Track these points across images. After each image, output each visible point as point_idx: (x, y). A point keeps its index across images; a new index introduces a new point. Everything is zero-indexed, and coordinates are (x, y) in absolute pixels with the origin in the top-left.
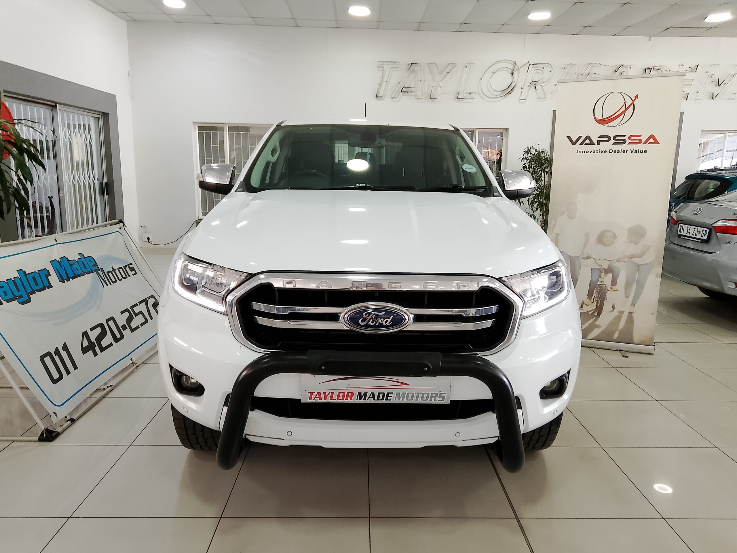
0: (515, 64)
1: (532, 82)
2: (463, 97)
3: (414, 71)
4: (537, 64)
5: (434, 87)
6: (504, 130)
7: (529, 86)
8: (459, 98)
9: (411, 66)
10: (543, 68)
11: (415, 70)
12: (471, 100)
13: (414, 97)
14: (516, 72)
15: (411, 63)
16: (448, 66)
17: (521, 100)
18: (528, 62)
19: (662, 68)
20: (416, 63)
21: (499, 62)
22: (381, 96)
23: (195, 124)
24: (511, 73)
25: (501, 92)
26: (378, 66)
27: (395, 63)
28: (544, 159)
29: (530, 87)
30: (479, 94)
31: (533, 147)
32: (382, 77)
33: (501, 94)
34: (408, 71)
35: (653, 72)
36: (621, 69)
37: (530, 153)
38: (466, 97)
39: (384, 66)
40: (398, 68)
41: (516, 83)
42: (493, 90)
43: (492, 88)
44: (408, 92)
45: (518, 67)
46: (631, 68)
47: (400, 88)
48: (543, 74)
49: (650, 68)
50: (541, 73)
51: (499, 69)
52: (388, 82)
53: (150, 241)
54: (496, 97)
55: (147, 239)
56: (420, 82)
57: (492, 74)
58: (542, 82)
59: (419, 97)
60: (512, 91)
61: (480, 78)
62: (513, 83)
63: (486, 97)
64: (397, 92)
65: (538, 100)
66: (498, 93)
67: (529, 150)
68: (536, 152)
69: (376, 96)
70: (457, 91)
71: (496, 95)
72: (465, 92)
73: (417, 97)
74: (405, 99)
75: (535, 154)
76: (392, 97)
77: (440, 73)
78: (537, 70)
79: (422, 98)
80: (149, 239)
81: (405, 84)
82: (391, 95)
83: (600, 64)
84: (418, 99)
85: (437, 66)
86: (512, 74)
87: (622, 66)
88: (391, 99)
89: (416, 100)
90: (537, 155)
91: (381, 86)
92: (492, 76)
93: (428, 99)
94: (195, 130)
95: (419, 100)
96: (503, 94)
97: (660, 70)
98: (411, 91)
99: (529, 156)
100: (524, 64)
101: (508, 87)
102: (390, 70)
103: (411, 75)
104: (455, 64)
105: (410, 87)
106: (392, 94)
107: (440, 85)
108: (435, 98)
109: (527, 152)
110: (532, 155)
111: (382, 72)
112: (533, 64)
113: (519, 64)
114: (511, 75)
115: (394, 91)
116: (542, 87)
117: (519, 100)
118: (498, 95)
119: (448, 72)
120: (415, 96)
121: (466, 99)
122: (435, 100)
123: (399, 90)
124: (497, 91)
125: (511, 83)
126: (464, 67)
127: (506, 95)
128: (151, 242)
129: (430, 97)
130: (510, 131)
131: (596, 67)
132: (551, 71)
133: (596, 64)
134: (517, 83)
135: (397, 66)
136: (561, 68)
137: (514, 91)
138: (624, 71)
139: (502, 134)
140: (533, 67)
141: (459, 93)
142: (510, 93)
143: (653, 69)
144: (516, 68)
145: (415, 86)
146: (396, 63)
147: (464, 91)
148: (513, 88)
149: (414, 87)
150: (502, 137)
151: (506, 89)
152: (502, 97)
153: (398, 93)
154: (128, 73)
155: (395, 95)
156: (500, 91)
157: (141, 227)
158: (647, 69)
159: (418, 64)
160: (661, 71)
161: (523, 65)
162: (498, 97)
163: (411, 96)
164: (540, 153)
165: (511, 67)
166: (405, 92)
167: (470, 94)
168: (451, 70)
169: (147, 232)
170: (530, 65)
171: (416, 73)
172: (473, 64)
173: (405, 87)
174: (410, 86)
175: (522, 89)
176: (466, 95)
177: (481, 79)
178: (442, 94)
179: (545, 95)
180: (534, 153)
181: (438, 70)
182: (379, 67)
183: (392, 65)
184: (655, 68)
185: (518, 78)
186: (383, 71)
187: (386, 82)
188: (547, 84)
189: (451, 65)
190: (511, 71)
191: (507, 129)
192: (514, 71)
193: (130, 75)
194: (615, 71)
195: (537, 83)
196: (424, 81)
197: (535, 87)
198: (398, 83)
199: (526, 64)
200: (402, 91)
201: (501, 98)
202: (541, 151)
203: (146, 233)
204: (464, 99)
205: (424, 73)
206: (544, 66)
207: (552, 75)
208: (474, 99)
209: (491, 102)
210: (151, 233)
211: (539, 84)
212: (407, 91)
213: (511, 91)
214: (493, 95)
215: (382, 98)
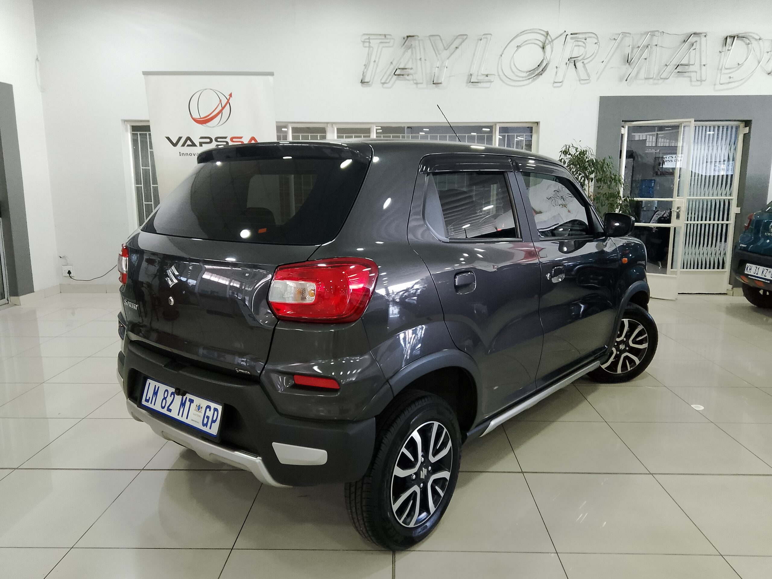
0: (546, 35)
1: (571, 58)
2: (478, 80)
3: (410, 47)
4: (576, 34)
5: (438, 67)
6: (533, 124)
7: (566, 64)
8: (472, 82)
9: (407, 39)
10: (586, 39)
11: (412, 45)
12: (487, 85)
13: (412, 82)
14: (549, 45)
15: (407, 36)
16: (457, 38)
17: (556, 82)
18: (565, 31)
19: (751, 36)
20: (413, 36)
21: (525, 32)
22: (368, 81)
23: (126, 122)
24: (542, 46)
25: (529, 73)
26: (363, 40)
27: (385, 36)
28: (588, 161)
29: (568, 65)
30: (499, 75)
31: (572, 145)
32: (369, 55)
33: (529, 75)
34: (402, 46)
35: (737, 41)
36: (692, 39)
37: (568, 153)
38: (481, 80)
39: (371, 41)
40: (389, 42)
41: (548, 60)
42: (520, 70)
43: (517, 69)
44: (403, 75)
45: (551, 38)
46: (707, 37)
47: (394, 69)
48: (585, 49)
49: (732, 36)
50: (582, 46)
51: (525, 42)
52: (377, 61)
53: (71, 275)
54: (521, 79)
55: (68, 273)
56: (419, 62)
57: (517, 48)
58: (584, 57)
59: (418, 82)
60: (544, 70)
61: (500, 53)
62: (544, 61)
63: (508, 79)
64: (390, 75)
65: (578, 82)
66: (525, 75)
67: (567, 149)
68: (577, 152)
69: (362, 81)
70: (469, 72)
71: (523, 77)
72: (480, 74)
73: (415, 82)
74: (400, 85)
75: (576, 155)
76: (383, 81)
77: (446, 49)
78: (577, 42)
79: (422, 83)
80: (71, 273)
81: (400, 64)
82: (381, 80)
83: (663, 32)
84: (417, 84)
85: (441, 39)
86: (543, 48)
87: (694, 34)
88: (381, 85)
89: (415, 86)
90: (578, 155)
91: (367, 67)
92: (516, 51)
93: (430, 84)
94: (127, 131)
95: (419, 86)
96: (531, 76)
97: (746, 38)
98: (407, 73)
99: (567, 157)
100: (560, 34)
101: (538, 66)
102: (378, 47)
103: (407, 52)
104: (465, 37)
105: (406, 69)
106: (383, 77)
107: (446, 65)
108: (440, 82)
109: (565, 152)
110: (571, 156)
111: (367, 49)
112: (571, 34)
113: (553, 35)
114: (541, 50)
115: (385, 73)
116: (584, 64)
117: (554, 83)
118: (525, 77)
119: (456, 48)
120: (413, 80)
121: (481, 84)
122: (440, 85)
123: (391, 72)
124: (524, 72)
125: (543, 60)
126: (478, 40)
127: (535, 76)
128: (73, 277)
129: (433, 82)
130: (541, 125)
131: (658, 36)
132: (596, 43)
133: (656, 33)
134: (550, 59)
135: (388, 41)
136: (610, 39)
137: (546, 71)
138: (696, 41)
139: (531, 129)
140: (572, 38)
141: (471, 75)
142: (541, 74)
143: (737, 37)
144: (548, 39)
145: (413, 67)
146: (387, 37)
147: (478, 72)
148: (544, 68)
149: (411, 69)
150: (531, 134)
151: (535, 68)
152: (531, 80)
153: (390, 77)
154: (36, 57)
155: (387, 80)
156: (527, 72)
157: (61, 257)
158: (728, 38)
159: (416, 37)
160: (749, 40)
161: (557, 35)
162: (524, 79)
163: (408, 80)
164: (583, 153)
165: (542, 38)
166: (399, 75)
167: (487, 76)
168: (461, 44)
169: (68, 264)
170: (567, 35)
171: (414, 49)
172: (489, 36)
173: (399, 69)
174: (406, 67)
175: (557, 67)
176: (481, 78)
177: (501, 55)
178: (450, 77)
179: (588, 75)
180: (574, 154)
181: (444, 45)
182: (364, 42)
183: (380, 39)
184: (740, 35)
185: (551, 54)
186: (369, 47)
187: (375, 61)
188: (591, 61)
189: (459, 37)
190: (541, 44)
191: (537, 123)
192: (546, 45)
193: (38, 61)
194: (684, 41)
195: (577, 59)
196: (425, 60)
197: (575, 65)
198: (390, 63)
199: (561, 35)
200: (395, 74)
201: (528, 80)
202: (584, 150)
203: (66, 265)
204: (479, 84)
205: (424, 49)
206: (587, 35)
207: (597, 48)
208: (492, 83)
209: (514, 86)
210: (72, 266)
211: (580, 61)
212: (402, 73)
213: (542, 70)
214: (517, 76)
215: (369, 83)
